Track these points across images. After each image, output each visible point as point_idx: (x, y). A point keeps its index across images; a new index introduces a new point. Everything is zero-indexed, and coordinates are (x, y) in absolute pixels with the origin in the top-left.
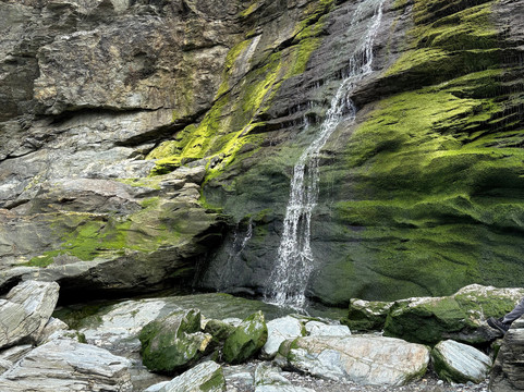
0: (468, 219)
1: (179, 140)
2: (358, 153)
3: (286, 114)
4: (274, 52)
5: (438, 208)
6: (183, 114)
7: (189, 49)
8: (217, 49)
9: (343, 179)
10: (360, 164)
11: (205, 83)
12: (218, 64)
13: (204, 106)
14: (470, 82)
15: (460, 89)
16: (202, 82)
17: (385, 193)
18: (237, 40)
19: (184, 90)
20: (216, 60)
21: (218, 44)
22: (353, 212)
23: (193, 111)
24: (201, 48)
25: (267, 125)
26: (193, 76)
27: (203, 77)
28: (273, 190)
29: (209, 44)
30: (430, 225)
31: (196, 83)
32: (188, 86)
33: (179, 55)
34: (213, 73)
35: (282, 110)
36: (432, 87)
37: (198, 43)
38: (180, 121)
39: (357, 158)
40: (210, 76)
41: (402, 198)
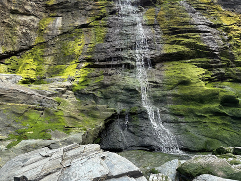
0: (224, 114)
1: (7, 64)
2: (171, 84)
3: (105, 61)
4: (76, 28)
5: (213, 110)
6: (10, 49)
7: (14, 12)
8: (32, 17)
9: (167, 95)
10: (172, 89)
11: (25, 34)
12: (33, 26)
13: (24, 47)
14: (200, 62)
15: (197, 64)
16: (23, 33)
17: (186, 102)
18: (44, 16)
19: (10, 35)
20: (32, 23)
21: (33, 15)
22: (178, 110)
23: (16, 48)
24: (22, 14)
25: (94, 64)
26: (18, 28)
27: (24, 31)
28: (132, 97)
29: (28, 14)
30: (211, 116)
31: (19, 33)
32: (14, 34)
33: (7, 14)
34: (30, 30)
35: (102, 59)
36: (185, 61)
37: (21, 11)
38: (7, 53)
39: (170, 86)
40: (28, 31)
41: (193, 105)
